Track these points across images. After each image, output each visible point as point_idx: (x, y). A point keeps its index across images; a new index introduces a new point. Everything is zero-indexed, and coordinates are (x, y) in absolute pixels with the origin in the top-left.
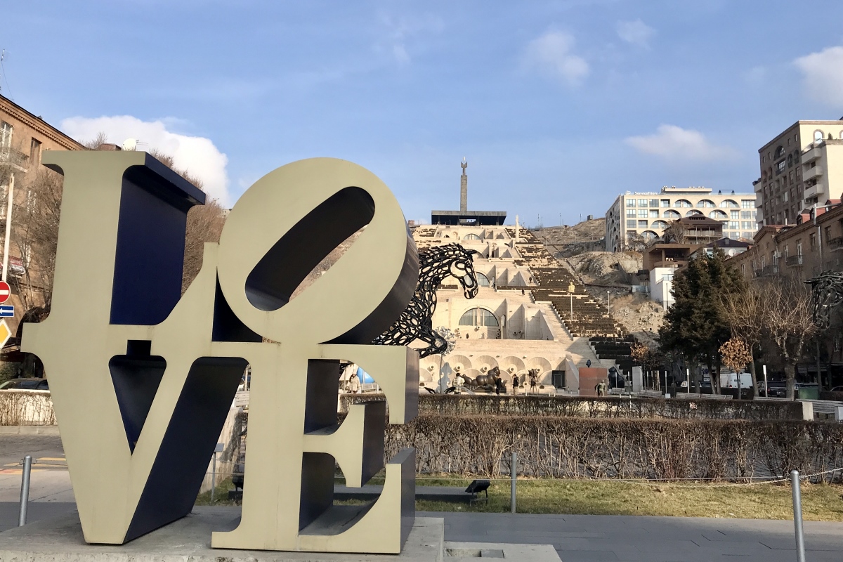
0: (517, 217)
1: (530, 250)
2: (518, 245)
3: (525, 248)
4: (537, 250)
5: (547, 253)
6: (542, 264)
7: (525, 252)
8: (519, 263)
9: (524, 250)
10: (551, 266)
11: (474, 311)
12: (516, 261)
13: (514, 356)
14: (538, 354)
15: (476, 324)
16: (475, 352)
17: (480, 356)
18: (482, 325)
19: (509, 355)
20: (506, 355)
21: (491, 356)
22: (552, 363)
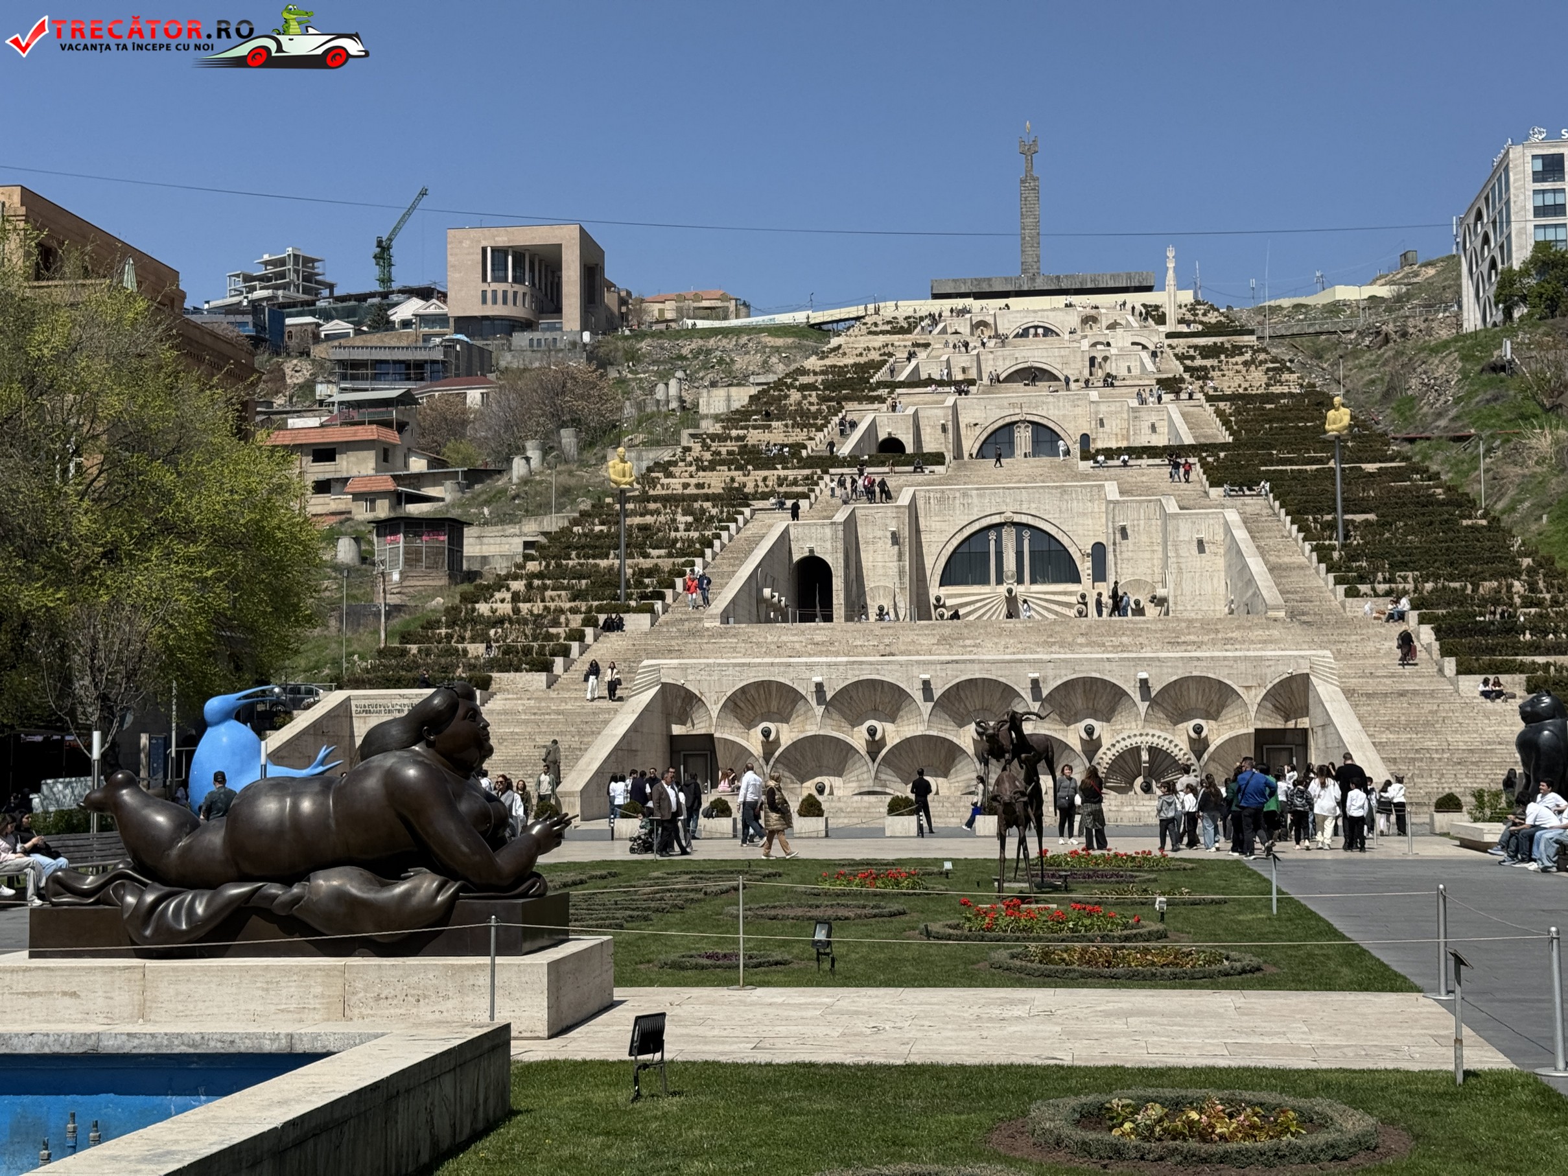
0: (1171, 253)
1: (1206, 352)
2: (1174, 342)
3: (1196, 347)
4: (1238, 350)
5: (1262, 356)
6: (1247, 385)
7: (1192, 358)
8: (1171, 385)
9: (1192, 352)
10: (1277, 389)
11: (992, 536)
12: (1159, 382)
13: (1098, 676)
14: (1196, 663)
15: (1000, 581)
16: (939, 667)
17: (958, 680)
18: (1020, 581)
19: (1075, 672)
20: (1063, 672)
21: (1001, 679)
22: (1253, 698)
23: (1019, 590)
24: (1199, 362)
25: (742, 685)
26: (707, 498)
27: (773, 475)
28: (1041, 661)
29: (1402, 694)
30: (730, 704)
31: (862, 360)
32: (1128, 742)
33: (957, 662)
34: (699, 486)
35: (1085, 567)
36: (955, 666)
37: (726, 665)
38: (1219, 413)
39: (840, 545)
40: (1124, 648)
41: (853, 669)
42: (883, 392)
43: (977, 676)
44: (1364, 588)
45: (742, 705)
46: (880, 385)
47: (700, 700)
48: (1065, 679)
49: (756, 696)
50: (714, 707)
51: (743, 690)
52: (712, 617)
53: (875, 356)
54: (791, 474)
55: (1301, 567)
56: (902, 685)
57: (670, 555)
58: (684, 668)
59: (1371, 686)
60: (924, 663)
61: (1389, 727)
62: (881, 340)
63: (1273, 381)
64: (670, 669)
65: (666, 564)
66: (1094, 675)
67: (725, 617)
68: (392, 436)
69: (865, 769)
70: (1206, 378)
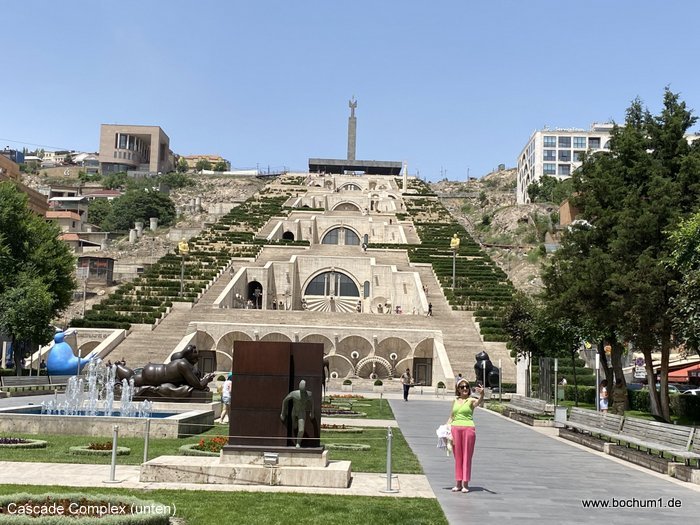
2: (405, 197)
3: (413, 200)
4: (428, 203)
5: (440, 207)
6: (430, 218)
9: (411, 202)
10: (442, 222)
11: (326, 276)
12: (397, 215)
15: (328, 294)
16: (301, 329)
17: (308, 335)
18: (336, 295)
20: (347, 334)
21: (324, 335)
22: (413, 346)
23: (335, 298)
24: (414, 207)
25: (228, 333)
26: (213, 255)
27: (240, 246)
28: (339, 329)
29: (465, 347)
30: (223, 340)
31: (278, 196)
32: (368, 361)
34: (211, 249)
35: (361, 290)
36: (307, 329)
37: (222, 325)
38: (418, 231)
39: (266, 278)
40: (370, 325)
41: (270, 329)
42: (286, 212)
43: (315, 333)
44: (459, 307)
45: (227, 340)
46: (286, 208)
47: (212, 338)
48: (347, 336)
49: (232, 337)
50: (217, 341)
51: (228, 335)
52: (216, 305)
53: (284, 194)
54: (248, 246)
55: (439, 297)
56: (288, 336)
57: (199, 279)
58: (206, 326)
59: (455, 344)
60: (296, 328)
61: (459, 359)
62: (286, 187)
63: (441, 217)
64: (201, 325)
65: (197, 282)
66: (358, 335)
67: (221, 305)
68: (77, 216)
70: (415, 215)
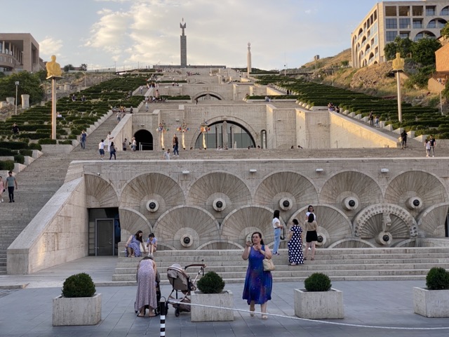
13: (357, 171)
14: (414, 163)
16: (260, 165)
17: (272, 173)
19: (343, 168)
20: (336, 168)
21: (298, 173)
25: (137, 176)
28: (323, 162)
30: (129, 188)
32: (375, 212)
33: (271, 162)
36: (270, 164)
37: (127, 163)
39: (156, 125)
41: (207, 166)
43: (284, 170)
45: (136, 189)
47: (110, 185)
48: (337, 173)
49: (145, 183)
50: (119, 190)
51: (138, 180)
56: (238, 176)
58: (99, 165)
60: (251, 162)
66: (354, 170)
69: (215, 228)
